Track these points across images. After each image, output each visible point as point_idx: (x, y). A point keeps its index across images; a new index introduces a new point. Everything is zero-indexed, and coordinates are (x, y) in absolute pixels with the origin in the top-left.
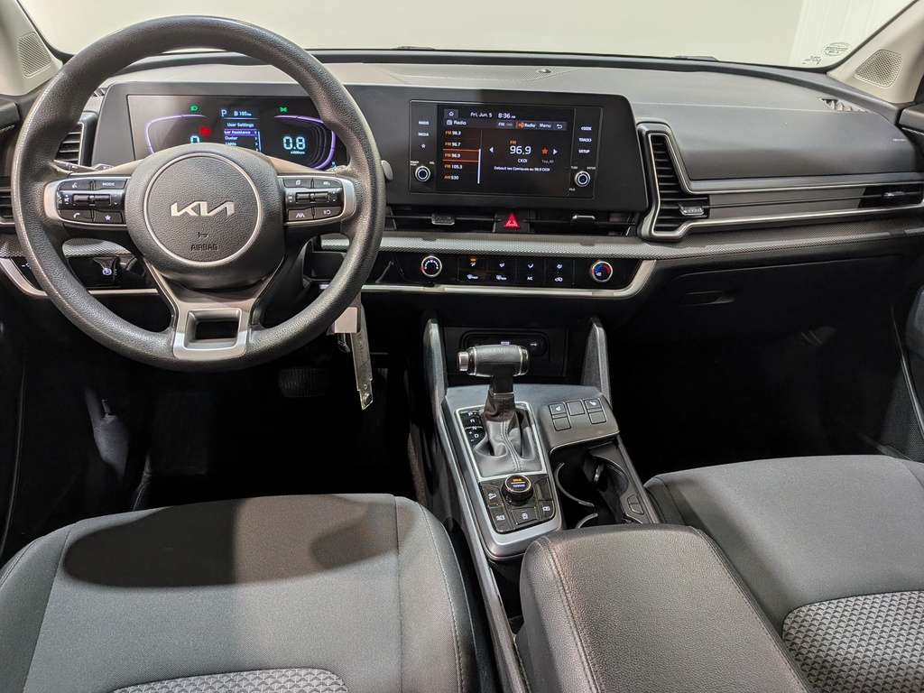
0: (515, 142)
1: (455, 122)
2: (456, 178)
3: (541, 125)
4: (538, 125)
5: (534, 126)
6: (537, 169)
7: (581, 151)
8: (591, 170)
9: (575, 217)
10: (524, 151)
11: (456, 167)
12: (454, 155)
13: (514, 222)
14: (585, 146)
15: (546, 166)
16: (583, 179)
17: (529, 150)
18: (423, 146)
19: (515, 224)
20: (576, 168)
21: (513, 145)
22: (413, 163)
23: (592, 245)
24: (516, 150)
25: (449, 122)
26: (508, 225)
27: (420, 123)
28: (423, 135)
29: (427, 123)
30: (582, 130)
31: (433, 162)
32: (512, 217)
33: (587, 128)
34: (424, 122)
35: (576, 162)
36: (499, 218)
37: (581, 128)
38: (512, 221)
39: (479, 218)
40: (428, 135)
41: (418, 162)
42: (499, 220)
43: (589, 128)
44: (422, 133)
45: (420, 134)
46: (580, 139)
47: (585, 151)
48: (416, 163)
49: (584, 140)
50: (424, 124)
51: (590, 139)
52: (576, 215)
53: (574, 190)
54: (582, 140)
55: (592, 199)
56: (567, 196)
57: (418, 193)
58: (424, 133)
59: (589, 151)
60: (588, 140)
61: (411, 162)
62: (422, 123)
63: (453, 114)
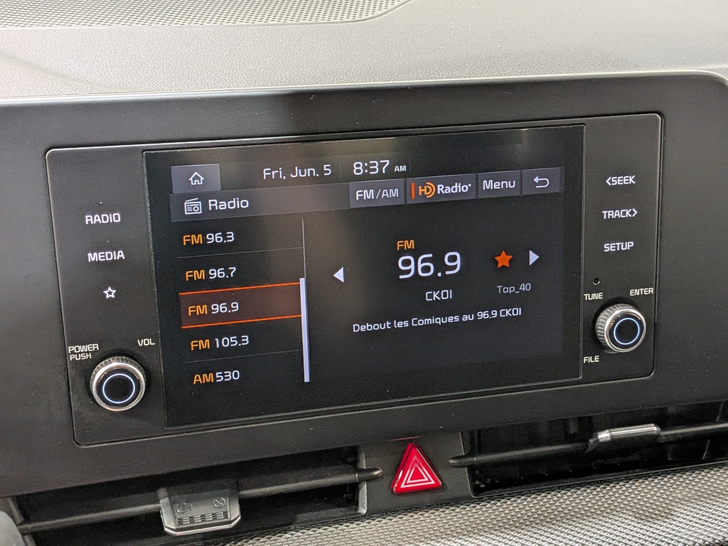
0: (410, 244)
1: (212, 204)
2: (231, 375)
3: (488, 185)
4: (478, 185)
5: (465, 188)
6: (483, 315)
7: (609, 248)
8: (642, 297)
9: (604, 436)
10: (441, 266)
11: (230, 341)
12: (219, 308)
13: (423, 471)
14: (619, 230)
15: (509, 302)
16: (625, 329)
17: (455, 262)
18: (110, 293)
19: (427, 479)
20: (598, 296)
21: (404, 252)
23: (667, 514)
24: (415, 266)
25: (192, 207)
26: (406, 484)
27: (89, 219)
28: (105, 258)
29: (115, 218)
30: (610, 184)
31: (150, 342)
32: (415, 458)
33: (623, 179)
34: (103, 216)
35: (597, 280)
36: (376, 470)
37: (607, 181)
38: (416, 470)
39: (313, 479)
40: (123, 256)
41: (95, 346)
42: (376, 473)
43: (629, 178)
44: (100, 254)
45: (92, 257)
46: (605, 212)
47: (620, 245)
48: (88, 352)
49: (616, 215)
50: (103, 222)
51: (634, 210)
52: (607, 431)
53: (597, 359)
54: (609, 215)
55: (648, 377)
56: (576, 379)
57: (106, 443)
58: (107, 253)
59: (632, 243)
60: (627, 213)
61: (70, 350)
62: (95, 220)
63: (202, 178)
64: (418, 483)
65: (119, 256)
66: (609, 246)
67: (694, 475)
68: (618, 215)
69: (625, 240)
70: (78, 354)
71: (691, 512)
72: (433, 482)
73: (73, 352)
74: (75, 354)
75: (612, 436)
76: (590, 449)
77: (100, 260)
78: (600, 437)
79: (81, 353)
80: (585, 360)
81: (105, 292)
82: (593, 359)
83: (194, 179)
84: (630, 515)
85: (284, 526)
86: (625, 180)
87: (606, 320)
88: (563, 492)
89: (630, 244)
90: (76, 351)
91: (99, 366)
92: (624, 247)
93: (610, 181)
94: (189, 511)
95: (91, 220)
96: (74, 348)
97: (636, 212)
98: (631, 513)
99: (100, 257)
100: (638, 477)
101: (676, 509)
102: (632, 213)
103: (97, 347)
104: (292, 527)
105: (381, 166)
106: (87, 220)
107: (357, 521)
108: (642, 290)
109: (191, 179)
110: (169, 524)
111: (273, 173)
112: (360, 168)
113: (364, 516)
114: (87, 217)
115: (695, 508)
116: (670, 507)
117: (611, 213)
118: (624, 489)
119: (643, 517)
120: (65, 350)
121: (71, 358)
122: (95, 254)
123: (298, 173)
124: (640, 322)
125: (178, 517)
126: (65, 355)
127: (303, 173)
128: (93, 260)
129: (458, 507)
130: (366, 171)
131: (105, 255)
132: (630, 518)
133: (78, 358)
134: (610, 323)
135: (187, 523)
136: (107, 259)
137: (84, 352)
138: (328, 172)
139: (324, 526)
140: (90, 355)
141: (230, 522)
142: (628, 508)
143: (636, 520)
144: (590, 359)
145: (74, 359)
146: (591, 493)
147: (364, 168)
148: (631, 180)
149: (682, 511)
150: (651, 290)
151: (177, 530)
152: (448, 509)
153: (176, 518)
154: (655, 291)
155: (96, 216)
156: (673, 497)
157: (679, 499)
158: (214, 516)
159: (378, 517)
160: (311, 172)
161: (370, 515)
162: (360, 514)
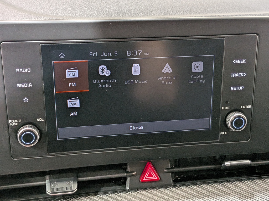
7: (233, 89)
8: (246, 109)
9: (228, 164)
13: (153, 174)
14: (237, 81)
16: (238, 122)
18: (26, 100)
19: (154, 177)
20: (228, 108)
22: (14, 122)
26: (145, 178)
27: (17, 70)
28: (24, 86)
29: (28, 70)
30: (235, 63)
31: (42, 120)
32: (150, 168)
33: (240, 61)
34: (23, 69)
35: (227, 102)
36: (134, 172)
37: (233, 62)
38: (150, 173)
39: (108, 174)
40: (31, 85)
41: (20, 121)
42: (134, 173)
43: (243, 61)
44: (22, 84)
45: (19, 85)
46: (232, 74)
47: (238, 88)
48: (17, 123)
49: (236, 75)
50: (23, 72)
51: (244, 73)
52: (229, 162)
53: (226, 133)
54: (234, 75)
55: (247, 141)
56: (217, 141)
57: (24, 158)
58: (25, 84)
59: (243, 87)
60: (242, 75)
61: (10, 122)
62: (20, 71)
63: (64, 55)
64: (150, 178)
65: (30, 85)
66: (233, 88)
67: (265, 181)
68: (238, 75)
69: (240, 86)
70: (13, 123)
71: (262, 196)
72: (156, 178)
73: (11, 123)
74: (12, 123)
75: (231, 164)
76: (222, 168)
77: (22, 87)
78: (226, 164)
79: (14, 123)
80: (221, 133)
81: (24, 99)
82: (225, 133)
83: (61, 56)
84: (237, 196)
85: (95, 193)
86: (241, 61)
87: (230, 118)
88: (210, 185)
89: (242, 87)
90: (12, 122)
91: (21, 128)
92: (240, 89)
93: (235, 62)
94: (56, 186)
95: (19, 71)
96: (11, 121)
97: (245, 75)
98: (237, 195)
99: (22, 85)
100: (242, 180)
101: (256, 195)
102: (244, 75)
103: (21, 121)
104: (99, 193)
105: (138, 53)
106: (17, 71)
107: (125, 192)
108: (246, 106)
109: (60, 56)
110: (48, 191)
111: (94, 54)
112: (130, 53)
113: (128, 190)
114: (17, 69)
115: (264, 195)
116: (253, 194)
117: (235, 75)
118: (235, 185)
119: (242, 197)
120: (8, 122)
121: (10, 125)
122: (20, 84)
123: (104, 54)
124: (245, 120)
125: (52, 188)
126: (8, 124)
127: (106, 55)
128: (19, 87)
129: (166, 189)
130: (132, 54)
131: (24, 85)
132: (236, 197)
133: (13, 125)
134: (232, 119)
135: (55, 191)
136: (25, 86)
137: (15, 123)
138: (116, 54)
139: (111, 193)
140: (18, 124)
141: (73, 191)
142: (236, 193)
143: (239, 198)
144: (223, 133)
145: (11, 125)
146: (221, 186)
147: (131, 53)
148: (244, 61)
149: (258, 196)
150: (250, 106)
151: (51, 193)
152: (162, 189)
153: (51, 188)
154: (252, 107)
155: (20, 69)
156: (255, 189)
157: (258, 190)
158: (67, 188)
159: (133, 191)
160: (109, 54)
161: (130, 190)
162: (126, 189)
